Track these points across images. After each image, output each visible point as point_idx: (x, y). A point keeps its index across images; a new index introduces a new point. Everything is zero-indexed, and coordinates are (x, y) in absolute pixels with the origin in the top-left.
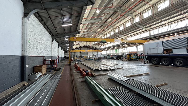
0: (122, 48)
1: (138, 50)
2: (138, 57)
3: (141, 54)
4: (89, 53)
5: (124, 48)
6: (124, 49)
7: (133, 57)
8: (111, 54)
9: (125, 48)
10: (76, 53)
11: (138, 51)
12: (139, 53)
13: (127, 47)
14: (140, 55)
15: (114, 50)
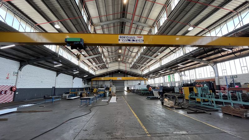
0: (180, 71)
1: (220, 75)
2: (217, 97)
3: (231, 84)
4: (125, 83)
5: (184, 71)
6: (184, 74)
7: (199, 95)
8: (161, 84)
9: (186, 72)
10: (105, 82)
11: (219, 78)
12: (223, 83)
13: (189, 69)
14: (227, 87)
15: (165, 76)
